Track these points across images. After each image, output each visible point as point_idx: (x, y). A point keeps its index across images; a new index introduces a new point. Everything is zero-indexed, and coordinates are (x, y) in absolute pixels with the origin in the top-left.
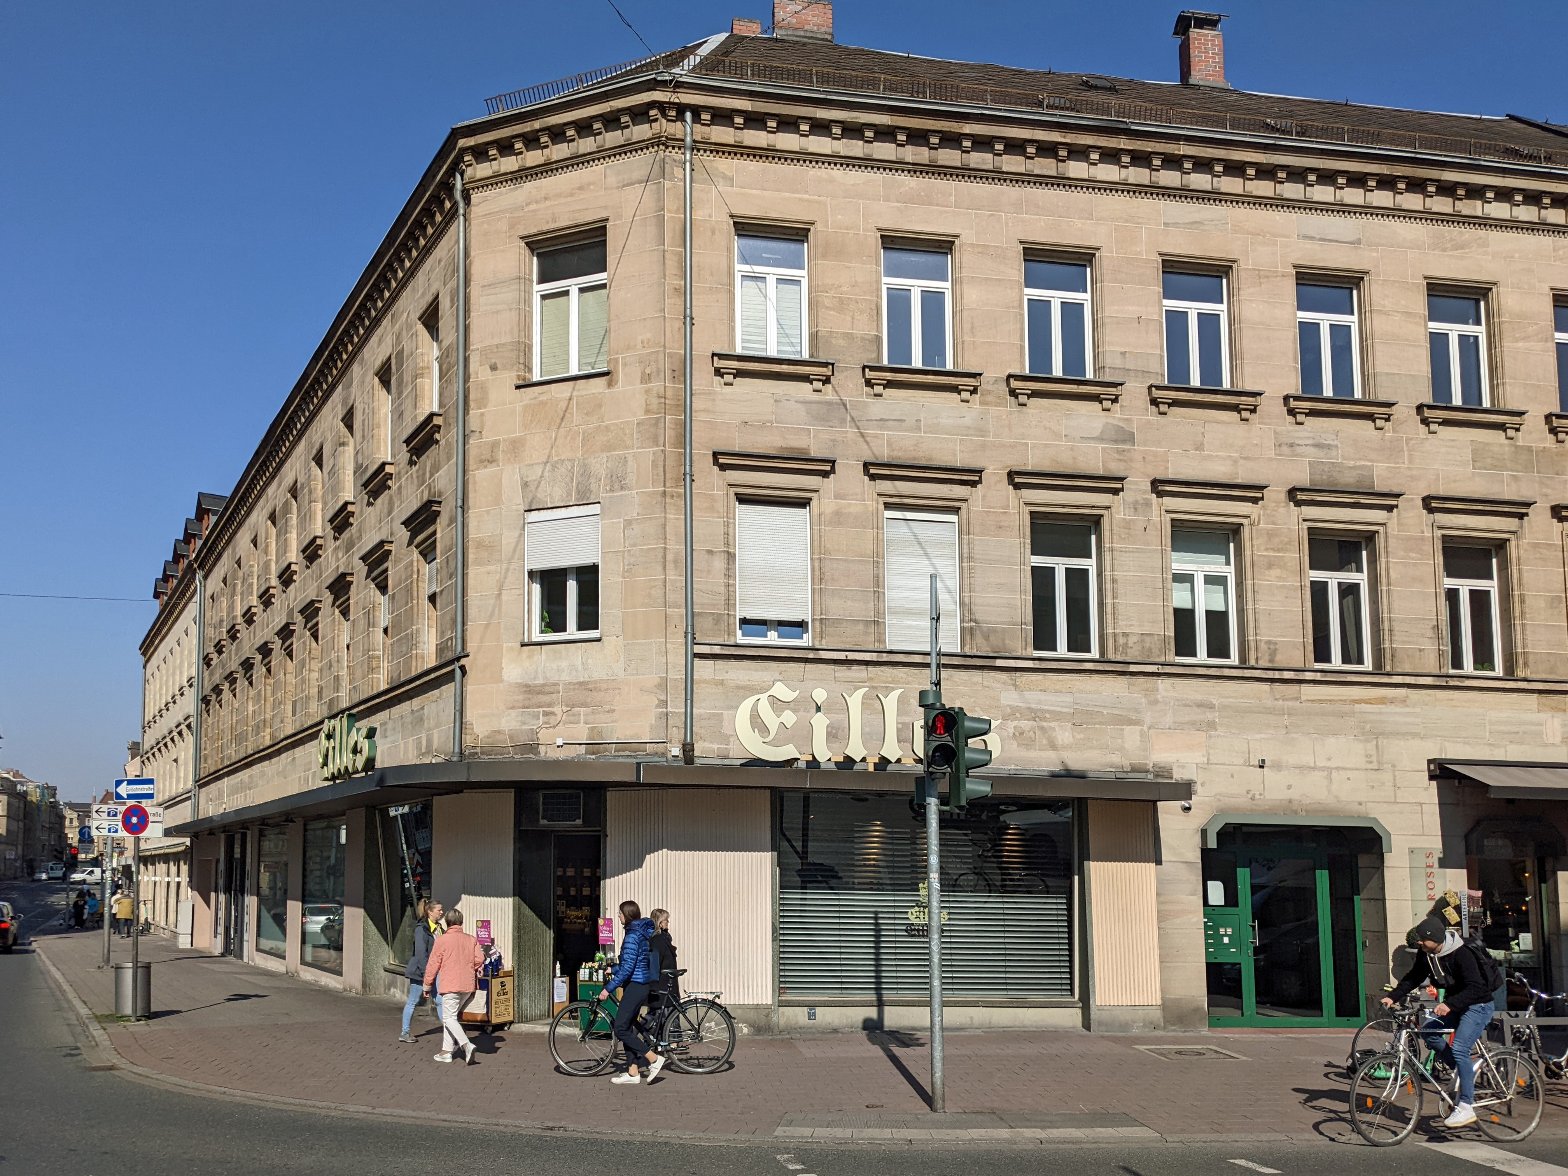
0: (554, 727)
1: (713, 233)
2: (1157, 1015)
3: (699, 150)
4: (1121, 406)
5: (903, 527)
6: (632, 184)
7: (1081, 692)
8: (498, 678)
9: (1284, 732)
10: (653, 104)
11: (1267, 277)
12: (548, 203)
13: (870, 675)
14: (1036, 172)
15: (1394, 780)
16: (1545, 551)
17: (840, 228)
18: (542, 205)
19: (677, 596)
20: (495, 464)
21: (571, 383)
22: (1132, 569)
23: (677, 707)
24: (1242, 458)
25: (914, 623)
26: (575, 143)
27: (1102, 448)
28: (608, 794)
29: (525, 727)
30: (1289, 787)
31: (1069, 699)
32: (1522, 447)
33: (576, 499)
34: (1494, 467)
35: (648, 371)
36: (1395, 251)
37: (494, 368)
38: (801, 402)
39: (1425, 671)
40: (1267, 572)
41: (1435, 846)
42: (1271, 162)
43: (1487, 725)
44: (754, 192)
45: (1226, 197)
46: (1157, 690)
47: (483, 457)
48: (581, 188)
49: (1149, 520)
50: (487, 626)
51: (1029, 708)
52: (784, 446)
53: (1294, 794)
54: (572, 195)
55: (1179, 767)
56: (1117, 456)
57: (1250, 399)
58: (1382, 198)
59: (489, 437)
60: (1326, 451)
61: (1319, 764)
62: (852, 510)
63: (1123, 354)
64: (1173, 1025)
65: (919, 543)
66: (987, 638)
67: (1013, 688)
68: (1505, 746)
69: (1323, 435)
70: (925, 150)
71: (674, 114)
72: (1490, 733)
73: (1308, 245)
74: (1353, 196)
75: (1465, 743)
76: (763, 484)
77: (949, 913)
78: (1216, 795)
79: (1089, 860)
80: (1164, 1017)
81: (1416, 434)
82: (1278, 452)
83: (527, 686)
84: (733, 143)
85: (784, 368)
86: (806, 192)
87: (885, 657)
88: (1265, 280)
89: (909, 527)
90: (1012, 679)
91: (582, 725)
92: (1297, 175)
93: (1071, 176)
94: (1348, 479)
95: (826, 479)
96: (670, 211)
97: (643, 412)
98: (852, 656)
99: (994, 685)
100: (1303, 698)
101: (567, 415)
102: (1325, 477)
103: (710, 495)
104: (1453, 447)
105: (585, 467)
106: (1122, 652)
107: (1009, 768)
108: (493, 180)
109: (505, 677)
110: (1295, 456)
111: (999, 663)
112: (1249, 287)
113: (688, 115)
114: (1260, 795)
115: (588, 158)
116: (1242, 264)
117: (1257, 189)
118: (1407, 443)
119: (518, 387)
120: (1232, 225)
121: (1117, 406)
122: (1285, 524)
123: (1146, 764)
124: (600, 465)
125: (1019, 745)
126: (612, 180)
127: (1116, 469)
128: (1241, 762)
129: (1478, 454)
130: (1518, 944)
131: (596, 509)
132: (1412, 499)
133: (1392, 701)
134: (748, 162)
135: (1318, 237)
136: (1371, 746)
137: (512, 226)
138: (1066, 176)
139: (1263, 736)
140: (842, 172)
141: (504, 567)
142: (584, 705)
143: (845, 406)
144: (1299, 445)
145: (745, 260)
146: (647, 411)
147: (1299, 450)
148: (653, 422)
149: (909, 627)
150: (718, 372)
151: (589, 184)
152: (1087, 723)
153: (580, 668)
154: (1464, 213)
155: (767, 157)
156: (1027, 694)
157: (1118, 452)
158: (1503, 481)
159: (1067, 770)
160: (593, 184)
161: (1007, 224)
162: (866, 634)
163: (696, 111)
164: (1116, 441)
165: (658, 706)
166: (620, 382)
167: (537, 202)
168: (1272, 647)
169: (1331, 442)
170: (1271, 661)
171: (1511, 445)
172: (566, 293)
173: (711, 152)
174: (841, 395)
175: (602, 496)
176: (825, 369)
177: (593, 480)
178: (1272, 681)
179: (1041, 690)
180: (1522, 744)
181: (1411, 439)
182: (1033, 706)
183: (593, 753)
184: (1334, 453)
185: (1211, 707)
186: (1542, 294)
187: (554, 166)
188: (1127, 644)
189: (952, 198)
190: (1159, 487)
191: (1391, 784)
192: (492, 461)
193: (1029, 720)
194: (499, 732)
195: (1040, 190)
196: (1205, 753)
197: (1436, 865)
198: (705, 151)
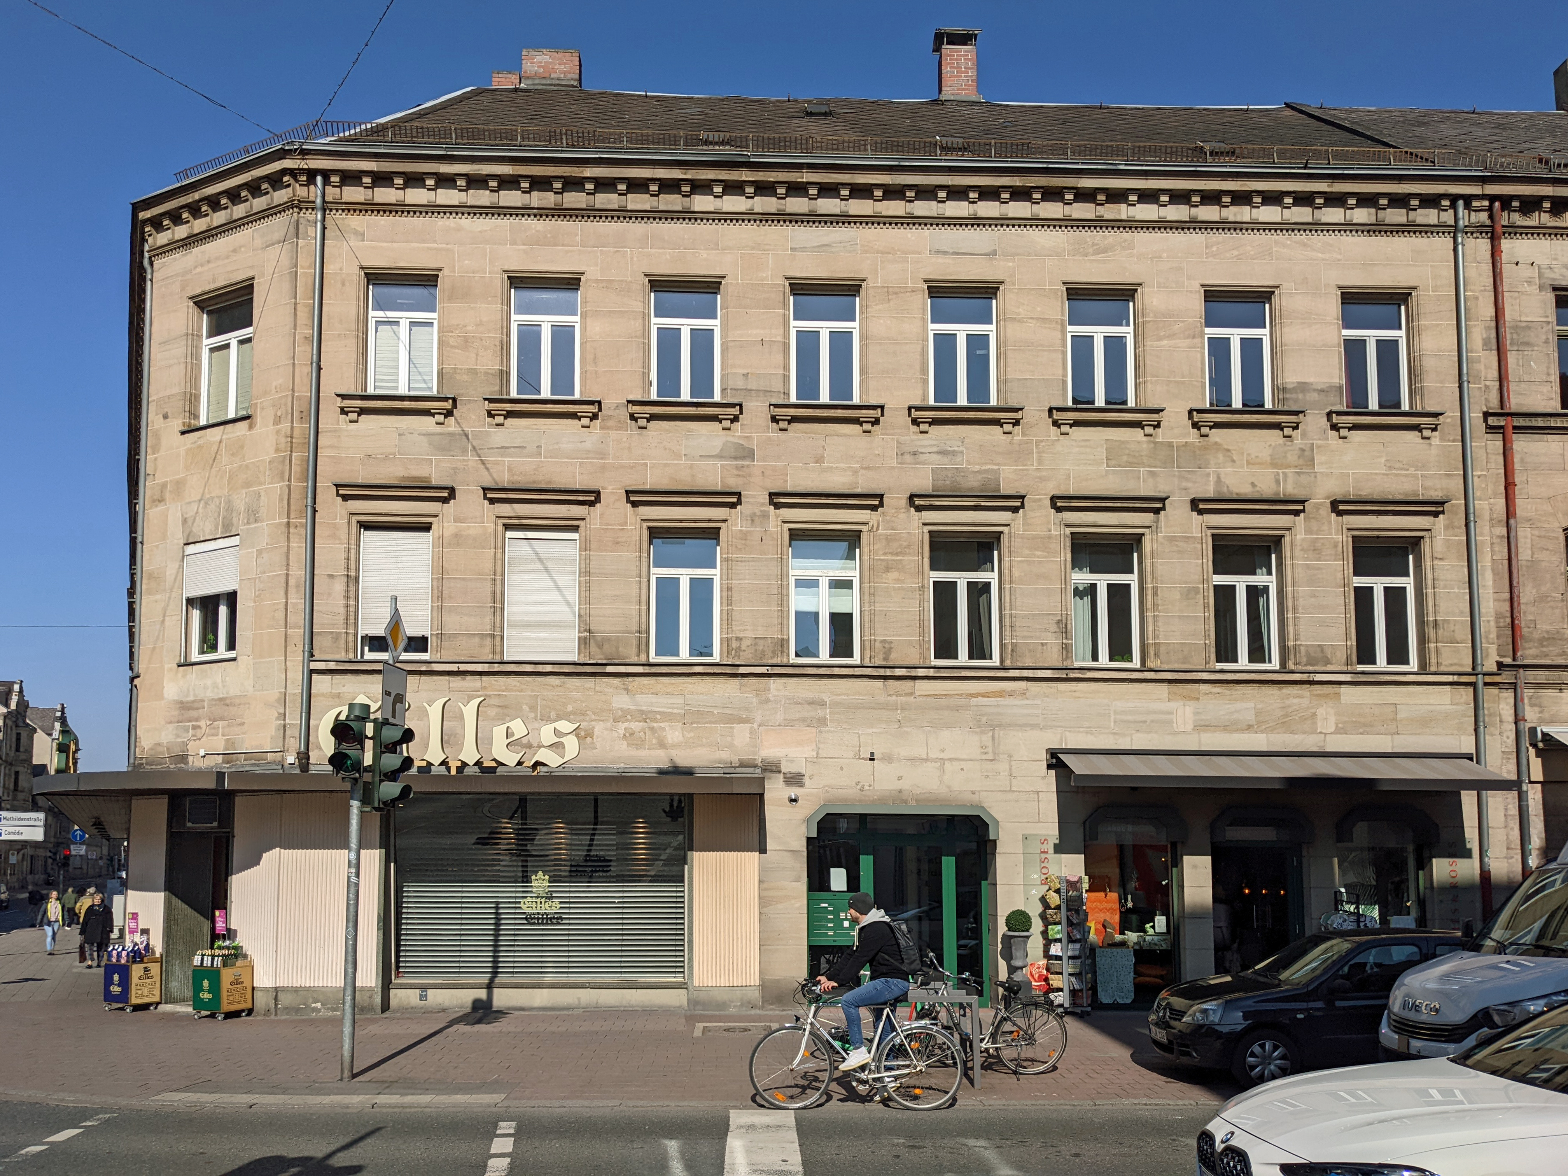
0: (200, 739)
1: (343, 284)
2: (755, 995)
3: (331, 210)
4: (742, 425)
5: (525, 547)
6: (273, 244)
7: (693, 694)
8: (161, 697)
9: (897, 726)
10: (284, 171)
11: (896, 293)
12: (211, 266)
13: (484, 685)
14: (661, 208)
15: (1010, 769)
16: (1181, 544)
17: (466, 273)
18: (205, 268)
19: (298, 618)
20: (163, 503)
21: (222, 427)
22: (747, 577)
23: (294, 719)
24: (862, 468)
25: (533, 635)
26: (229, 210)
27: (722, 465)
28: (237, 798)
29: (179, 740)
30: (900, 778)
31: (680, 700)
32: (1161, 443)
33: (222, 532)
34: (1131, 464)
35: (279, 414)
36: (1032, 259)
37: (165, 417)
38: (424, 435)
39: (1046, 665)
40: (884, 575)
41: (1051, 833)
42: (897, 183)
43: (1112, 714)
44: (384, 244)
45: (855, 219)
46: (769, 690)
47: (155, 497)
48: (234, 251)
49: (766, 531)
50: (154, 648)
51: (641, 710)
52: (406, 475)
53: (905, 785)
54: (228, 257)
55: (787, 761)
56: (736, 472)
57: (872, 411)
58: (1019, 209)
59: (159, 480)
60: (950, 457)
61: (931, 755)
62: (471, 532)
63: (746, 375)
64: (771, 1004)
65: (540, 560)
66: (600, 646)
67: (625, 692)
68: (1131, 735)
69: (947, 442)
70: (551, 195)
71: (305, 178)
72: (1115, 722)
73: (941, 259)
74: (988, 209)
75: (1087, 733)
76: (383, 512)
77: (561, 902)
78: (824, 787)
79: (692, 850)
80: (763, 997)
81: (1047, 436)
82: (900, 461)
83: (182, 702)
84: (363, 201)
85: (407, 404)
86: (435, 242)
87: (496, 668)
88: (894, 296)
89: (531, 546)
90: (624, 684)
91: (220, 737)
92: (926, 193)
93: (696, 209)
94: (972, 483)
95: (445, 505)
96: (302, 268)
97: (273, 452)
98: (463, 667)
99: (606, 690)
100: (917, 693)
101: (218, 456)
102: (948, 482)
103: (333, 523)
104: (1086, 446)
105: (229, 502)
106: (735, 655)
107: (618, 766)
108: (168, 248)
109: (166, 695)
110: (916, 464)
111: (609, 669)
112: (876, 305)
113: (319, 179)
114: (870, 786)
115: (239, 223)
116: (870, 283)
117: (888, 209)
118: (1037, 446)
119: (183, 433)
120: (862, 246)
121: (737, 425)
122: (905, 529)
123: (755, 759)
124: (240, 501)
125: (628, 745)
126: (258, 242)
127: (733, 484)
128: (851, 755)
129: (1113, 453)
130: (1153, 927)
131: (235, 541)
132: (1040, 500)
133: (1011, 694)
134: (379, 217)
135: (951, 251)
136: (987, 739)
137: (183, 289)
138: (692, 209)
139: (874, 730)
140: (470, 220)
141: (167, 595)
142: (222, 719)
143: (467, 436)
144: (922, 453)
145: (379, 307)
146: (277, 450)
147: (922, 458)
148: (281, 459)
149: (528, 638)
150: (343, 411)
151: (240, 247)
152: (698, 723)
153: (220, 685)
154: (1106, 217)
155: (397, 212)
156: (638, 697)
157: (737, 468)
158: (1139, 478)
159: (676, 767)
160: (243, 246)
161: (632, 258)
162: (481, 646)
163: (326, 174)
164: (736, 458)
165: (278, 719)
166: (258, 426)
167: (202, 265)
168: (887, 646)
169: (956, 449)
170: (885, 659)
171: (1149, 442)
172: (227, 346)
173: (343, 210)
174: (463, 426)
175: (242, 528)
176: (445, 403)
177: (234, 514)
178: (885, 678)
179: (653, 693)
180: (1150, 732)
181: (1042, 441)
182: (644, 708)
183: (228, 763)
184: (959, 459)
185: (823, 704)
186: (1191, 292)
187: (214, 232)
188: (740, 647)
189: (578, 238)
190: (776, 499)
191: (1006, 773)
192: (161, 500)
193: (640, 721)
194: (159, 744)
195: (666, 225)
196: (814, 747)
197: (1051, 850)
198: (337, 210)
